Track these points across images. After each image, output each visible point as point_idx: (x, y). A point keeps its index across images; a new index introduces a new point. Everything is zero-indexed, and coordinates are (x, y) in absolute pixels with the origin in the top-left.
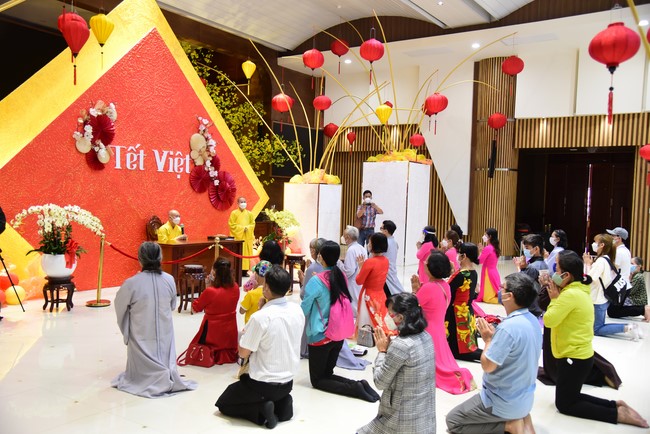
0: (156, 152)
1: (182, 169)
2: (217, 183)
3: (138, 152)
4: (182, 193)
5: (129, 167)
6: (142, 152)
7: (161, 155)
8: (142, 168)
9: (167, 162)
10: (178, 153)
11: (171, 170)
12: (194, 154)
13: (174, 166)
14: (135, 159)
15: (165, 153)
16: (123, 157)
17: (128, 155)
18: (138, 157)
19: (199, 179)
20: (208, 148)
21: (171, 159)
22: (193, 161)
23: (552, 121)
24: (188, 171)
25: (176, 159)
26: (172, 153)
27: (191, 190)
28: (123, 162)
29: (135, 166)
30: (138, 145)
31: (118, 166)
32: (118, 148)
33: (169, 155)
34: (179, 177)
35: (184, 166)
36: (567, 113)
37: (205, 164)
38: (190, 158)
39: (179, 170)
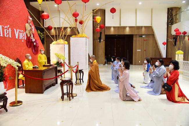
0: (15, 30)
2: (35, 44)
4: (24, 48)
5: (6, 36)
6: (10, 29)
7: (17, 31)
8: (10, 37)
9: (19, 34)
10: (22, 31)
11: (20, 38)
12: (27, 32)
16: (3, 31)
17: (5, 30)
18: (9, 31)
19: (29, 42)
20: (31, 30)
22: (27, 35)
23: (114, 27)
24: (26, 39)
25: (22, 33)
26: (20, 31)
27: (27, 47)
29: (8, 36)
30: (8, 26)
31: (1, 35)
34: (23, 41)
36: (118, 25)
37: (30, 36)
38: (26, 33)
39: (23, 38)
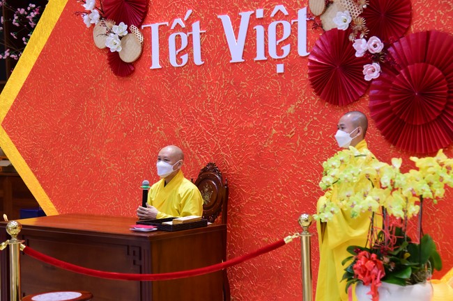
0: (226, 20)
1: (286, 49)
2: (372, 72)
3: (188, 29)
4: (291, 110)
5: (173, 62)
6: (196, 26)
7: (236, 23)
8: (198, 61)
9: (251, 35)
10: (277, 8)
11: (260, 56)
13: (268, 44)
14: (184, 44)
15: (245, 16)
16: (163, 43)
17: (172, 39)
18: (190, 38)
21: (259, 29)
22: (315, 23)
24: (302, 51)
25: (274, 25)
26: (260, 14)
27: (314, 99)
28: (164, 54)
29: (185, 58)
30: (189, 12)
31: (156, 64)
32: (155, 28)
33: (254, 21)
34: (280, 68)
35: (292, 41)
38: (309, 14)
39: (279, 52)
